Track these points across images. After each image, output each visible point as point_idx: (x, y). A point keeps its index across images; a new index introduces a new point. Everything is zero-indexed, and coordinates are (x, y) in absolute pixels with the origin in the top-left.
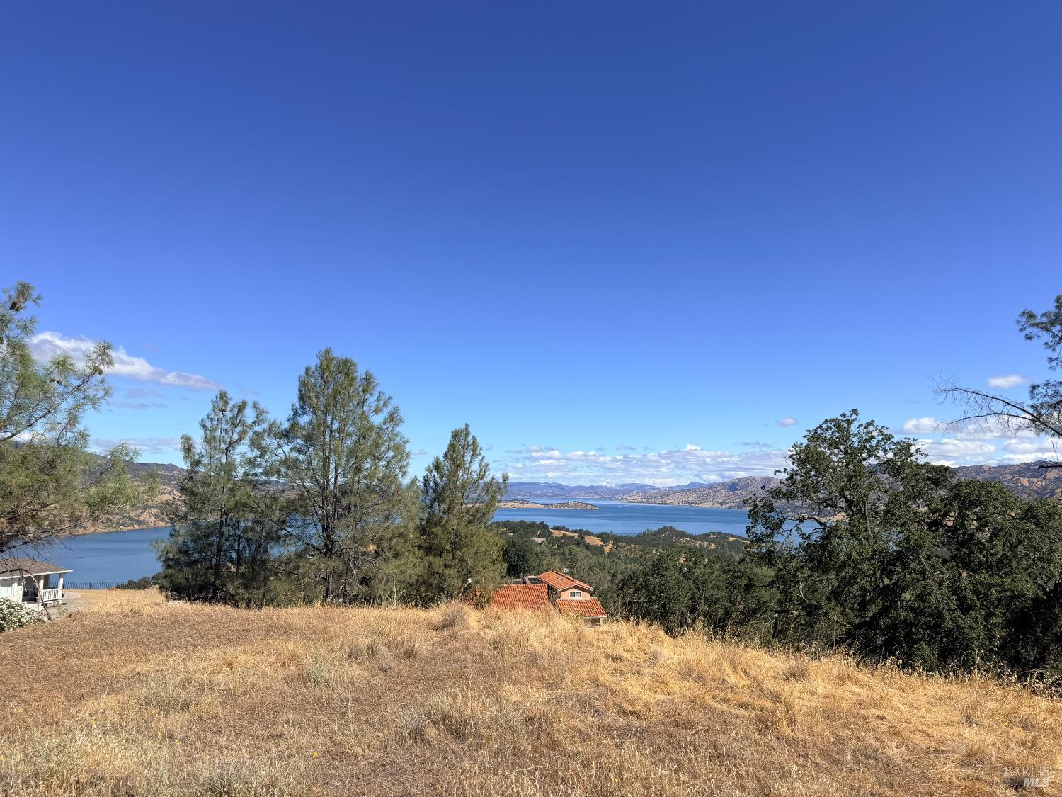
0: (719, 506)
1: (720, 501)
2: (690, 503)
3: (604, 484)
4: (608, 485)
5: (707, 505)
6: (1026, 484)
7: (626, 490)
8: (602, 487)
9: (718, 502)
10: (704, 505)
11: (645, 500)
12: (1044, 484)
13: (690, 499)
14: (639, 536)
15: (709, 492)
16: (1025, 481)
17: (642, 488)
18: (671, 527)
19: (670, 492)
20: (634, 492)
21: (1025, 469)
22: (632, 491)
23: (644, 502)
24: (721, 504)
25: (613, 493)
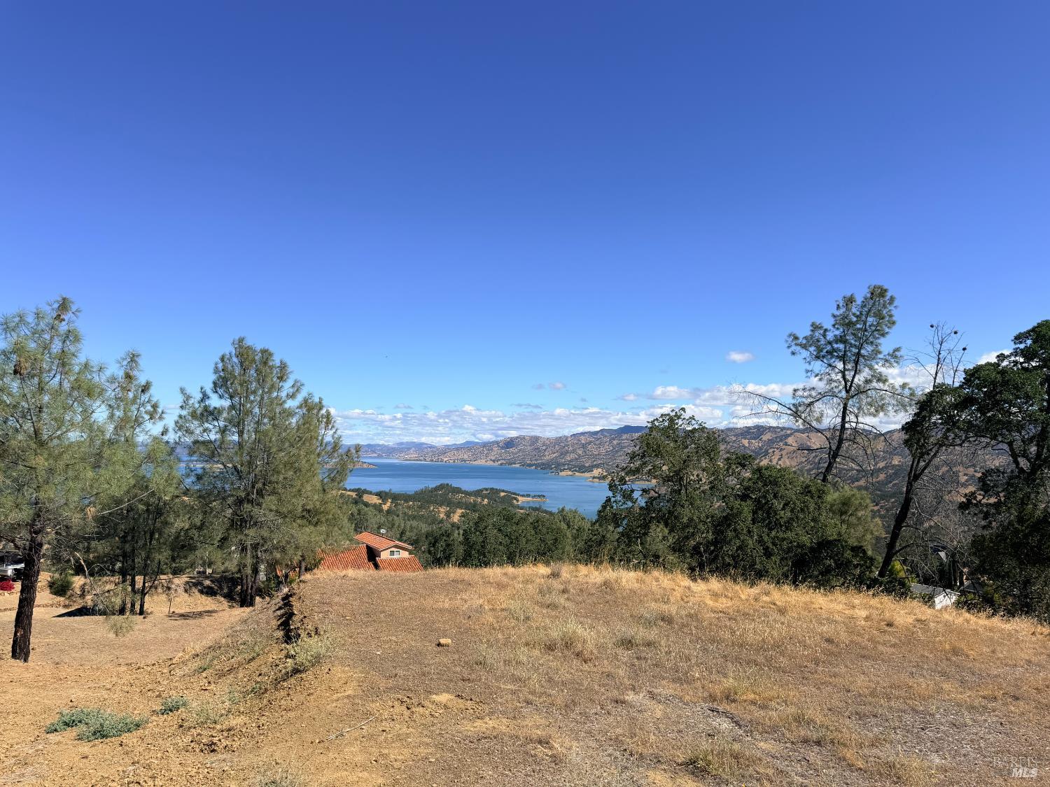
0: (492, 463)
1: (493, 458)
2: (465, 461)
3: (381, 442)
4: (386, 444)
5: (481, 462)
6: (747, 445)
7: (402, 448)
8: (379, 445)
9: (491, 460)
10: (479, 463)
11: (422, 458)
12: (760, 445)
13: (466, 457)
14: (416, 493)
15: (483, 450)
16: (746, 442)
17: (420, 447)
18: (448, 485)
19: (446, 450)
20: (411, 451)
21: (746, 432)
22: (409, 449)
23: (421, 460)
24: (494, 461)
25: (390, 451)
